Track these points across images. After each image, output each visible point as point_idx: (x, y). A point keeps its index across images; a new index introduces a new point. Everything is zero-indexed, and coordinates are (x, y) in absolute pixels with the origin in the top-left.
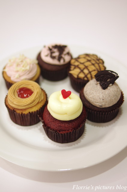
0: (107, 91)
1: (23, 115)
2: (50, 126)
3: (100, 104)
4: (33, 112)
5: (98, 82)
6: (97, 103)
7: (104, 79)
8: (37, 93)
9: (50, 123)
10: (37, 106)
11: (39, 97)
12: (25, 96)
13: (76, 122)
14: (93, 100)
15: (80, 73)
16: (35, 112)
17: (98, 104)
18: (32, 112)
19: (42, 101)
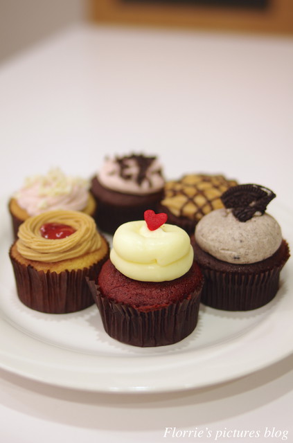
0: (249, 225)
1: (50, 275)
2: (116, 295)
3: (235, 254)
4: (76, 271)
5: (229, 210)
6: (228, 250)
7: (242, 200)
8: (88, 230)
9: (115, 290)
10: (85, 258)
11: (91, 238)
12: (57, 236)
13: (177, 287)
14: (217, 244)
15: (186, 204)
16: (79, 270)
17: (229, 252)
18: (73, 271)
19: (97, 250)
